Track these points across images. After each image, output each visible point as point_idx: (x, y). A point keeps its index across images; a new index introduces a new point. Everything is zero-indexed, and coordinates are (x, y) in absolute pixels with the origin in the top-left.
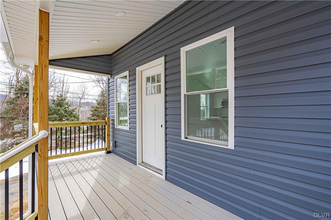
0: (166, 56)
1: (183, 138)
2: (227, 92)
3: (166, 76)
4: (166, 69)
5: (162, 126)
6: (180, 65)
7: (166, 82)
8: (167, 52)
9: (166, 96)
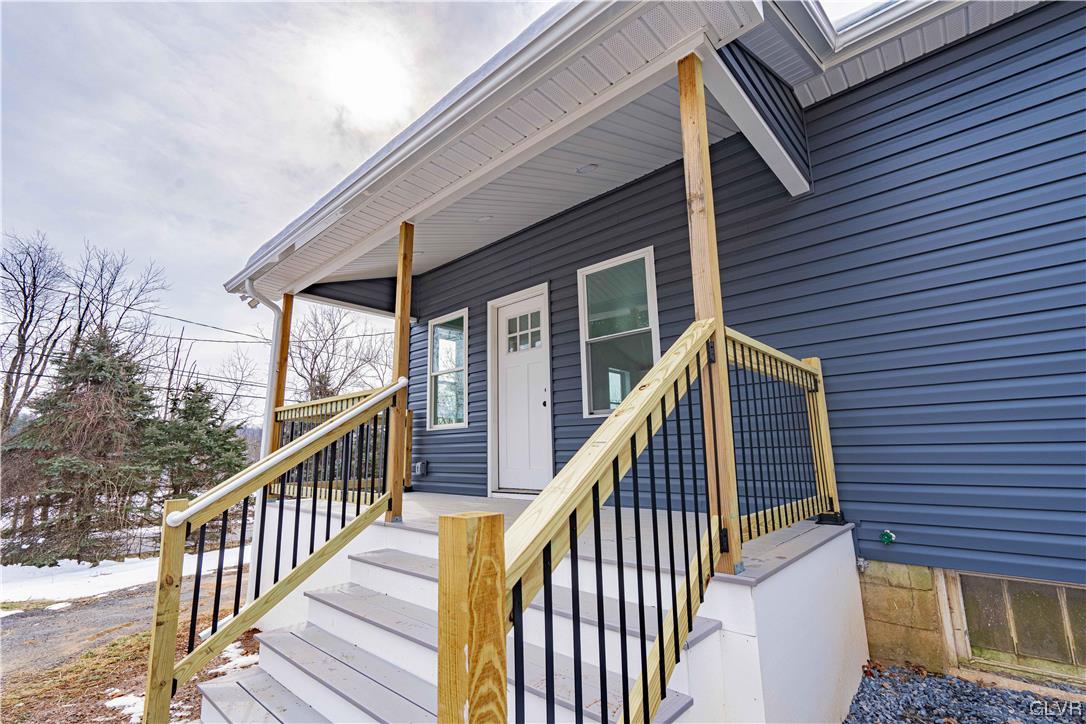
0: (550, 282)
1: (586, 415)
2: (650, 332)
3: (551, 314)
4: (551, 303)
5: (545, 404)
6: (577, 295)
7: (552, 325)
8: (552, 276)
9: (552, 347)
